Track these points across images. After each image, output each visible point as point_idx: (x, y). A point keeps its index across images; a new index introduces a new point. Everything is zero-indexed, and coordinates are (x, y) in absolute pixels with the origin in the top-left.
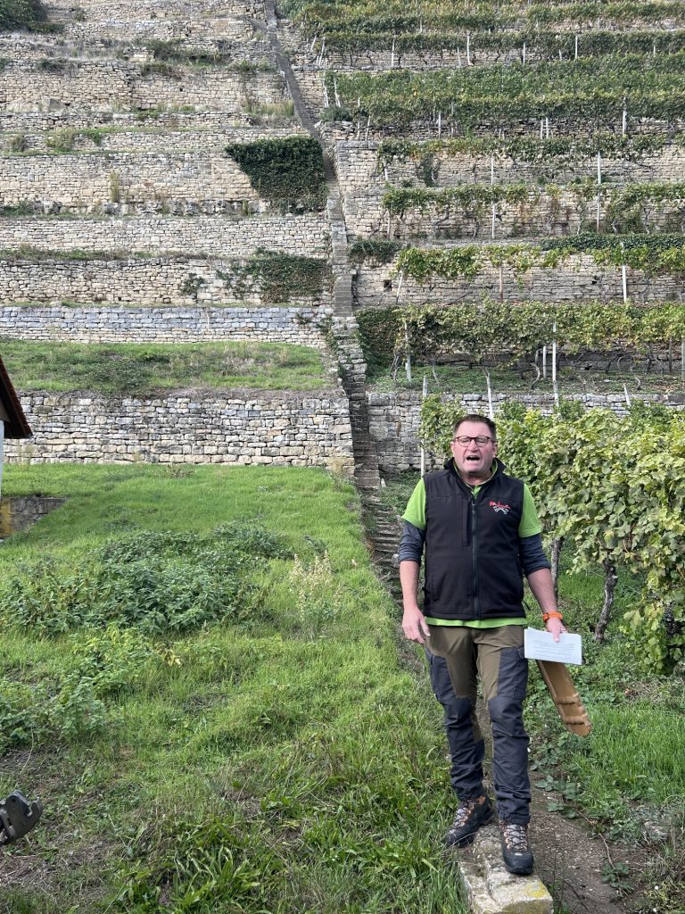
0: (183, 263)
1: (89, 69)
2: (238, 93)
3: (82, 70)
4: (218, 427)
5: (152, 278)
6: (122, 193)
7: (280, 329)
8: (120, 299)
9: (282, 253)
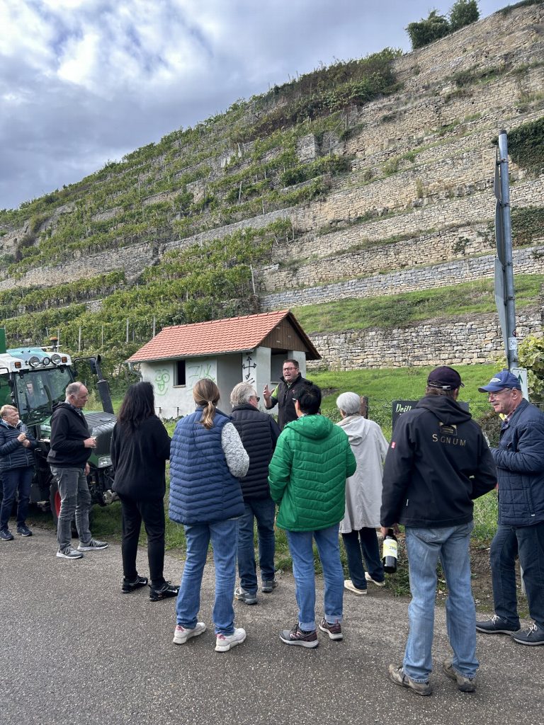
0: (454, 231)
1: (411, 112)
2: (515, 91)
3: (407, 114)
4: (449, 342)
5: (436, 245)
6: (424, 191)
7: (519, 265)
8: (416, 263)
9: (531, 207)
